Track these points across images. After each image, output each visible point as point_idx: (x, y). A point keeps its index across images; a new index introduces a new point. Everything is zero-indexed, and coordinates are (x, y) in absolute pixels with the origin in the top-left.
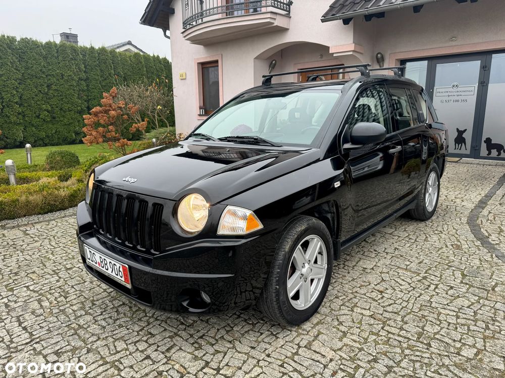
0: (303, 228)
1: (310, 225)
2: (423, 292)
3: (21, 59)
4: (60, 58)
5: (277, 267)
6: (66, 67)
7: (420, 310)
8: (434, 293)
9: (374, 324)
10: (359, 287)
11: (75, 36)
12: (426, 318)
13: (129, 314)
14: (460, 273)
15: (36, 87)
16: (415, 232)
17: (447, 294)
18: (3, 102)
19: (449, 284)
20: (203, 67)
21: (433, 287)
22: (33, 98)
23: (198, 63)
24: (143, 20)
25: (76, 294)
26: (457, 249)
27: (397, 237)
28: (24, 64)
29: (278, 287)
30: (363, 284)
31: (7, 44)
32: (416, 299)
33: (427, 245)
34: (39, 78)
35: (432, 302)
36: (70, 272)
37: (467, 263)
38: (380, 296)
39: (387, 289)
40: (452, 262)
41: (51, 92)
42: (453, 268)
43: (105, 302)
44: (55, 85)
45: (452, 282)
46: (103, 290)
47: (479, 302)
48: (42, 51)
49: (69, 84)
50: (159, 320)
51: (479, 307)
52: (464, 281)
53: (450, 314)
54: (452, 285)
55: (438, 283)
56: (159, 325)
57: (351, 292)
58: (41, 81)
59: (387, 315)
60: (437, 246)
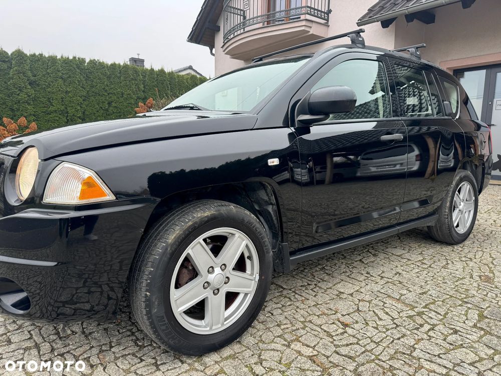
0: (207, 213)
1: (222, 212)
2: (409, 333)
3: (87, 78)
4: (122, 78)
5: (150, 264)
6: (127, 86)
7: (392, 358)
8: (425, 336)
9: (308, 370)
10: (318, 316)
11: (143, 61)
12: (395, 372)
14: (478, 312)
15: (98, 104)
16: (434, 257)
17: (445, 340)
18: (67, 116)
19: (453, 327)
21: (427, 327)
22: (94, 114)
24: (189, 38)
26: (486, 282)
27: (405, 261)
28: (90, 83)
29: (148, 293)
30: (326, 312)
31: (77, 65)
32: (393, 341)
33: (444, 273)
34: (102, 96)
35: (415, 349)
37: (493, 301)
38: (340, 331)
39: (357, 322)
40: (472, 297)
41: (111, 108)
42: (469, 306)
44: (116, 103)
45: (459, 324)
47: (493, 359)
48: (107, 71)
49: (128, 102)
51: (490, 366)
52: (478, 325)
53: (437, 371)
54: (458, 328)
55: (438, 323)
57: (302, 319)
58: (103, 98)
59: (335, 359)
60: (458, 276)
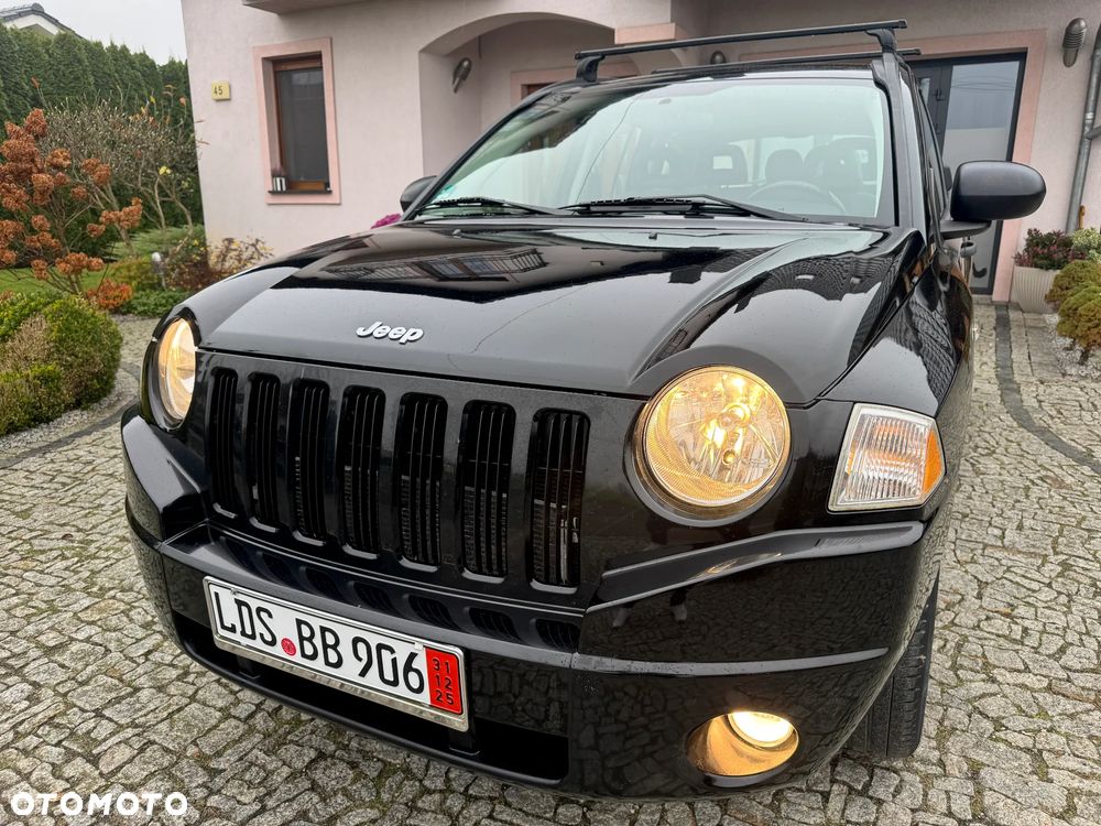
13: (364, 793)
20: (278, 69)
23: (264, 59)
25: (126, 741)
36: (64, 658)
43: (250, 757)
46: (218, 714)
50: (477, 798)
56: (490, 817)
